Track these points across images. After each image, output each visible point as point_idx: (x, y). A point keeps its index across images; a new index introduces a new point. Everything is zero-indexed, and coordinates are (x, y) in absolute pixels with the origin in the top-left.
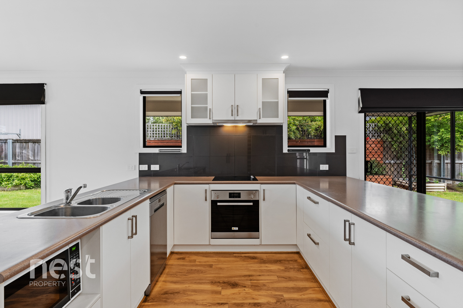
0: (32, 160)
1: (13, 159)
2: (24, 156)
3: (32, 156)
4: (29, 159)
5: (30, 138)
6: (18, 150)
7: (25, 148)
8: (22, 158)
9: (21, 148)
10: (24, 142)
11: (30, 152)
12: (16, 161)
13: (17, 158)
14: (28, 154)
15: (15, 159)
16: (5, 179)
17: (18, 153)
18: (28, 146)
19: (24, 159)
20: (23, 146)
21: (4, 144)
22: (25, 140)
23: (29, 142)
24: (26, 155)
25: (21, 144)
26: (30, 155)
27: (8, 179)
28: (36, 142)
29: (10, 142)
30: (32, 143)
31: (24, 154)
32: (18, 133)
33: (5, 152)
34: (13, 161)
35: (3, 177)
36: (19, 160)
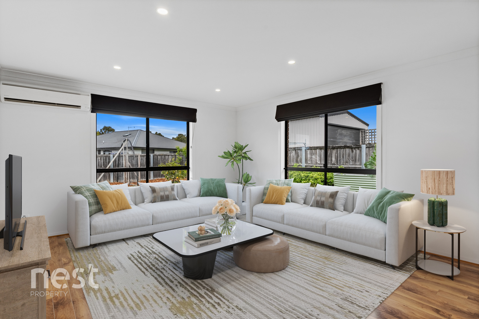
0: (319, 164)
1: (305, 163)
2: (313, 160)
3: (319, 161)
4: (317, 163)
5: (318, 146)
6: (309, 156)
7: (314, 154)
8: (312, 163)
9: (312, 154)
10: (313, 149)
11: (318, 157)
12: (308, 165)
13: (308, 162)
14: (316, 159)
15: (307, 163)
16: (303, 179)
17: (309, 158)
18: (316, 152)
19: (313, 163)
20: (312, 152)
21: (299, 151)
22: (314, 147)
23: (317, 149)
24: (315, 160)
25: (311, 151)
26: (318, 159)
27: (305, 179)
28: (322, 149)
29: (304, 149)
30: (319, 150)
31: (313, 159)
32: (304, 142)
33: (300, 158)
34: (306, 165)
35: (302, 177)
36: (309, 164)
